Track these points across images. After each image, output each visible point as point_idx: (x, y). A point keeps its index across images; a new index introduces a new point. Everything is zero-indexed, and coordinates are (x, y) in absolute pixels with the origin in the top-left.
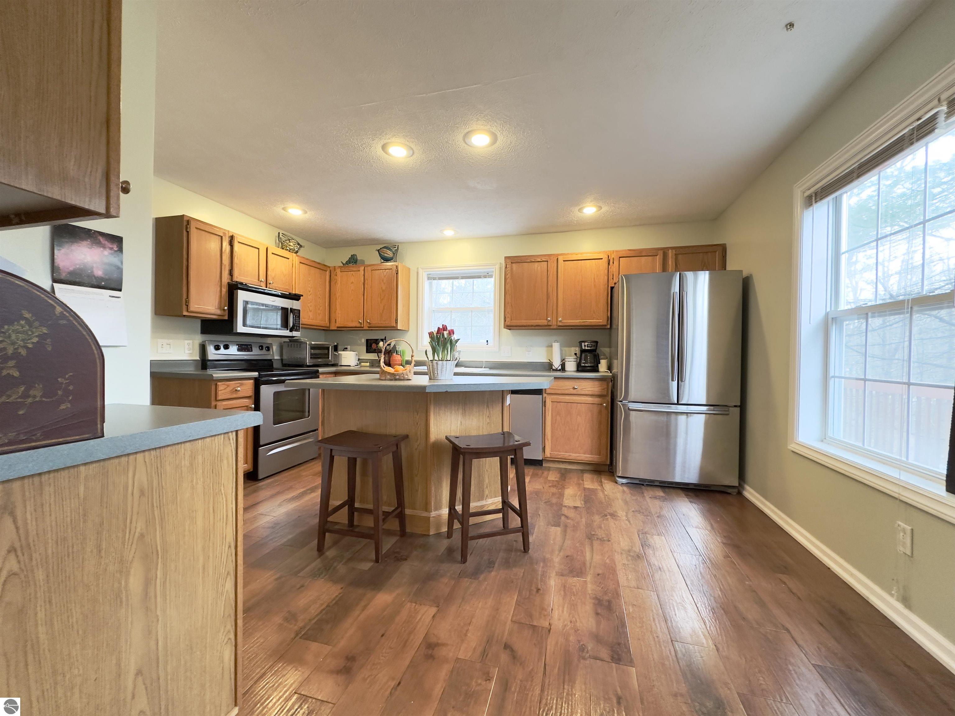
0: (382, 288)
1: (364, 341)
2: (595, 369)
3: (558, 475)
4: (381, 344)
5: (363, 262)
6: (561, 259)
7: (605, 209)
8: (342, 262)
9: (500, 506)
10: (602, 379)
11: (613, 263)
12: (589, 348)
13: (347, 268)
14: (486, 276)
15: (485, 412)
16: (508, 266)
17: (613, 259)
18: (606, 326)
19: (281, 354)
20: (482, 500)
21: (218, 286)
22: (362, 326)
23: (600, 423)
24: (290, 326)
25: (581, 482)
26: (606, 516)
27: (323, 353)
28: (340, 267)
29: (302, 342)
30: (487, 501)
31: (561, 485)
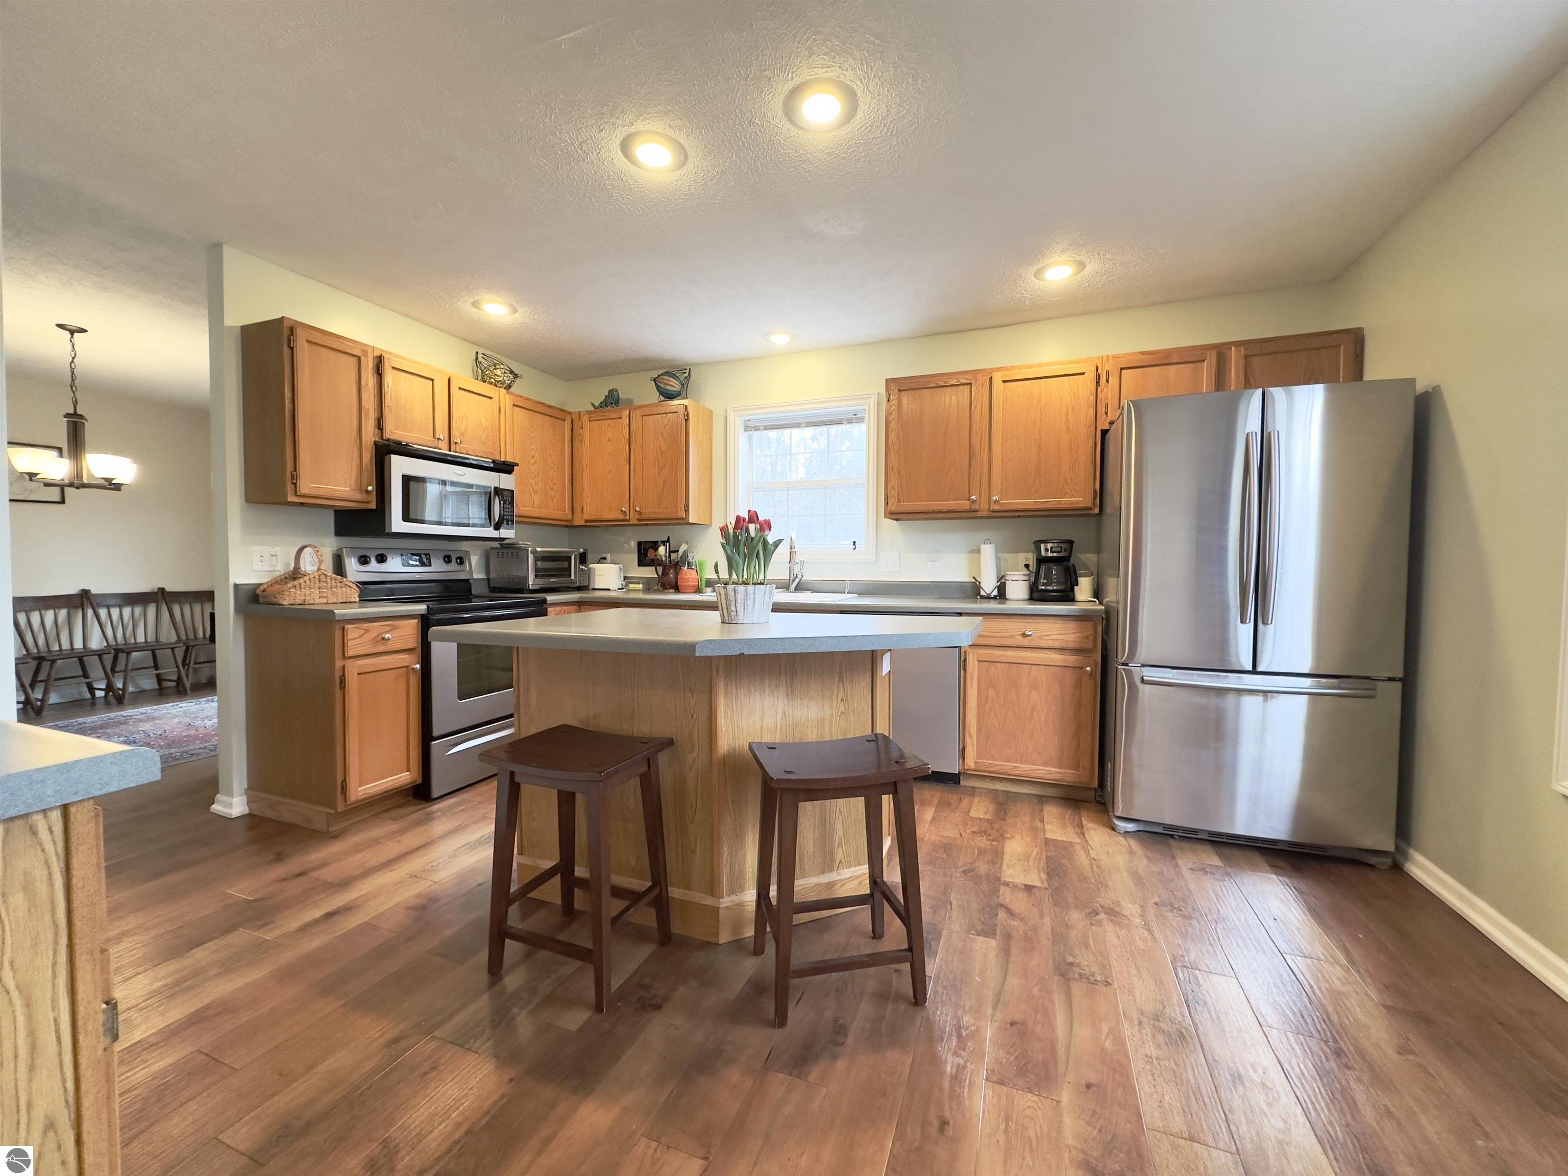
0: (660, 448)
1: (633, 545)
2: (1067, 596)
3: (991, 807)
4: (662, 550)
5: (629, 402)
6: (998, 378)
7: (1092, 267)
8: (592, 404)
9: (866, 890)
10: (1083, 617)
11: (1107, 381)
12: (1055, 555)
13: (602, 414)
14: (852, 419)
15: (836, 692)
16: (891, 397)
17: (1108, 373)
18: (1090, 509)
19: (488, 571)
20: (831, 870)
21: (355, 449)
22: (628, 518)
23: (1079, 706)
24: (494, 520)
25: (1039, 824)
26: (1097, 914)
27: (560, 566)
28: (589, 412)
29: (519, 548)
30: (839, 874)
31: (998, 831)
